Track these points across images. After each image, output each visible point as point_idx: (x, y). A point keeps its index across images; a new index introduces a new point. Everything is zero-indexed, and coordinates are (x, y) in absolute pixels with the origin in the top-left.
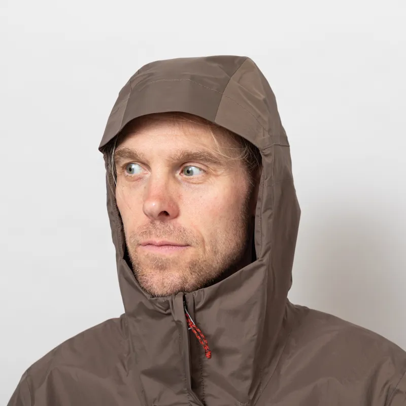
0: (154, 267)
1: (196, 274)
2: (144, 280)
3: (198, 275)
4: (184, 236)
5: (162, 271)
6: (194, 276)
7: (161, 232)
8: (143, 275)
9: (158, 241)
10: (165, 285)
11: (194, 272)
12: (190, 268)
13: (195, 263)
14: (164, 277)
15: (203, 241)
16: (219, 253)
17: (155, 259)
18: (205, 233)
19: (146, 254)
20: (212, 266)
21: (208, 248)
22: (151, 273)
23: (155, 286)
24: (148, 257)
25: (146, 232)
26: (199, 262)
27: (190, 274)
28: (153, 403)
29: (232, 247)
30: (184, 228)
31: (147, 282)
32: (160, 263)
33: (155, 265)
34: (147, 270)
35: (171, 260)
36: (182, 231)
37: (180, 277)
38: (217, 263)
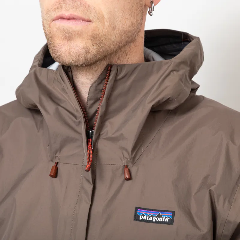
0: (63, 37)
1: (97, 46)
2: (55, 50)
3: (99, 46)
4: (88, 11)
5: (69, 42)
6: (95, 47)
7: (70, 7)
8: (54, 47)
9: (67, 14)
10: (72, 53)
11: (95, 43)
12: (91, 40)
13: (95, 37)
14: (71, 47)
15: (103, 17)
16: (117, 29)
17: (64, 30)
18: (105, 11)
19: (57, 26)
20: (110, 39)
21: (107, 24)
22: (60, 43)
23: (63, 55)
24: (59, 29)
25: (58, 7)
26: (99, 36)
27: (92, 45)
28: (56, 154)
29: (128, 25)
30: (88, 5)
31: (57, 52)
32: (68, 34)
33: (64, 35)
34: (57, 41)
35: (76, 32)
36: (87, 7)
37: (84, 48)
38: (115, 37)
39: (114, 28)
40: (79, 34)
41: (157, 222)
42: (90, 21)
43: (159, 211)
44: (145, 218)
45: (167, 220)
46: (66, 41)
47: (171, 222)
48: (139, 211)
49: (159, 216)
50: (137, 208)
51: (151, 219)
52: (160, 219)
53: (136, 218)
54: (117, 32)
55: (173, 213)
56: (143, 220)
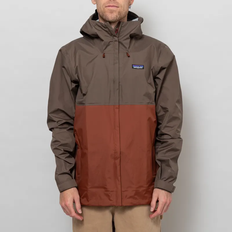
39: (124, 10)
40: (115, 11)
41: (139, 69)
42: (118, 7)
43: (139, 65)
44: (135, 67)
45: (142, 68)
46: (110, 14)
47: (143, 68)
48: (133, 66)
49: (139, 67)
50: (133, 65)
51: (137, 68)
52: (140, 68)
53: (133, 68)
54: (124, 11)
55: (144, 66)
56: (135, 68)
